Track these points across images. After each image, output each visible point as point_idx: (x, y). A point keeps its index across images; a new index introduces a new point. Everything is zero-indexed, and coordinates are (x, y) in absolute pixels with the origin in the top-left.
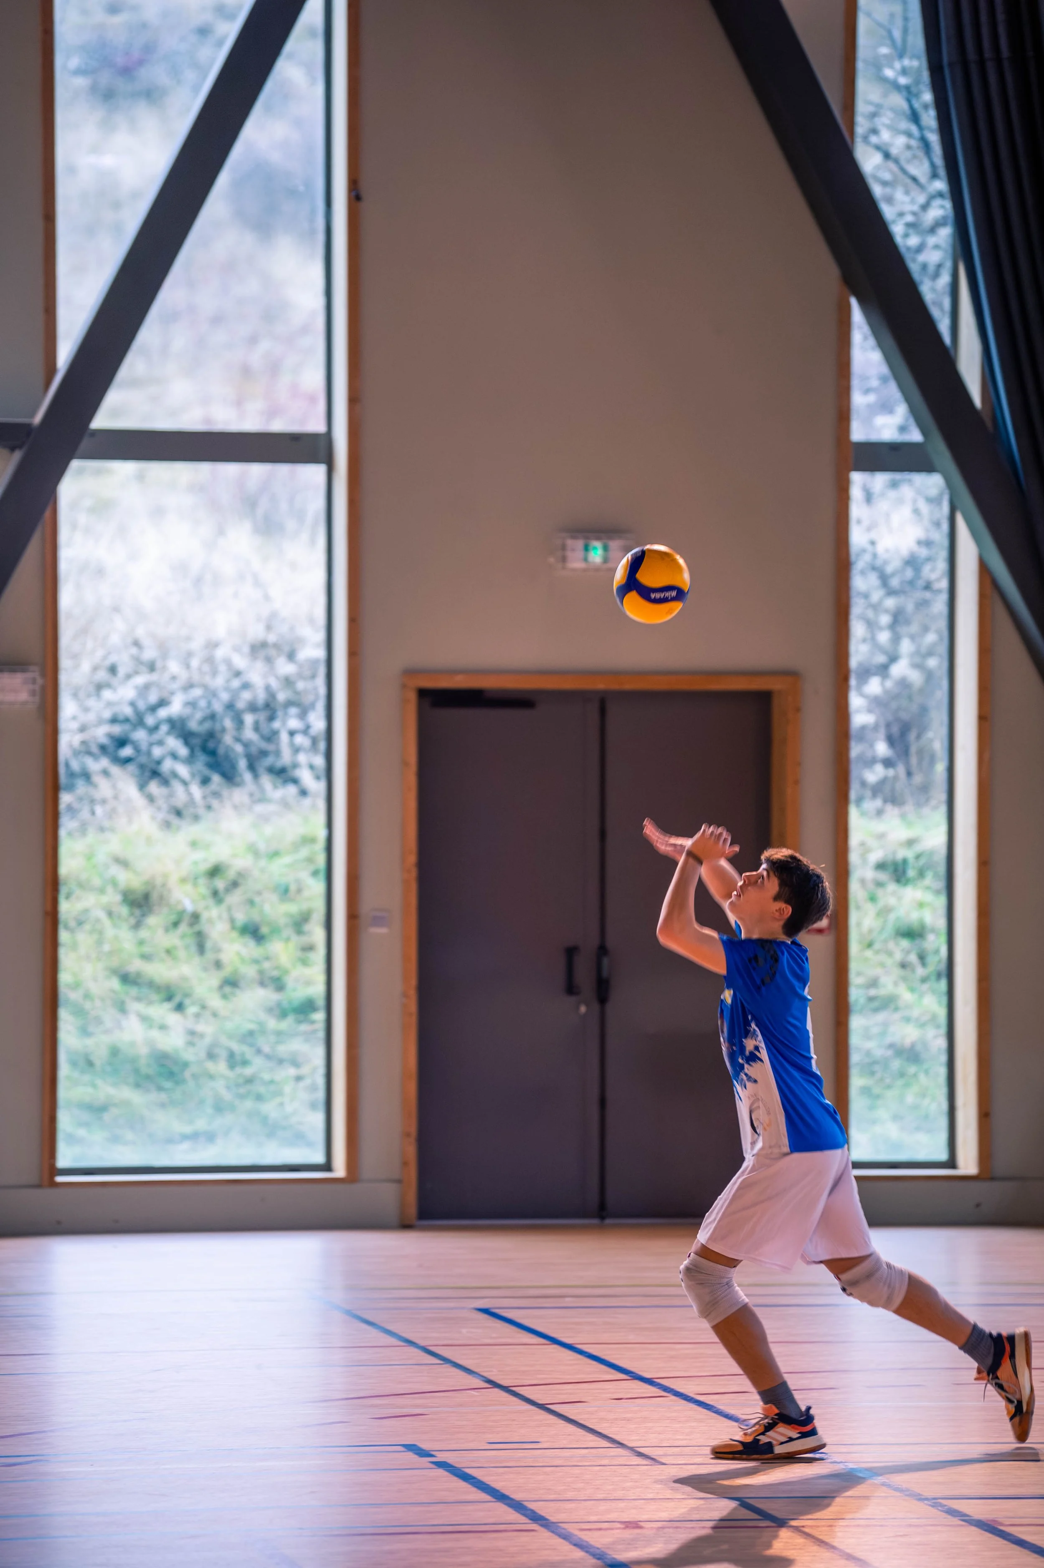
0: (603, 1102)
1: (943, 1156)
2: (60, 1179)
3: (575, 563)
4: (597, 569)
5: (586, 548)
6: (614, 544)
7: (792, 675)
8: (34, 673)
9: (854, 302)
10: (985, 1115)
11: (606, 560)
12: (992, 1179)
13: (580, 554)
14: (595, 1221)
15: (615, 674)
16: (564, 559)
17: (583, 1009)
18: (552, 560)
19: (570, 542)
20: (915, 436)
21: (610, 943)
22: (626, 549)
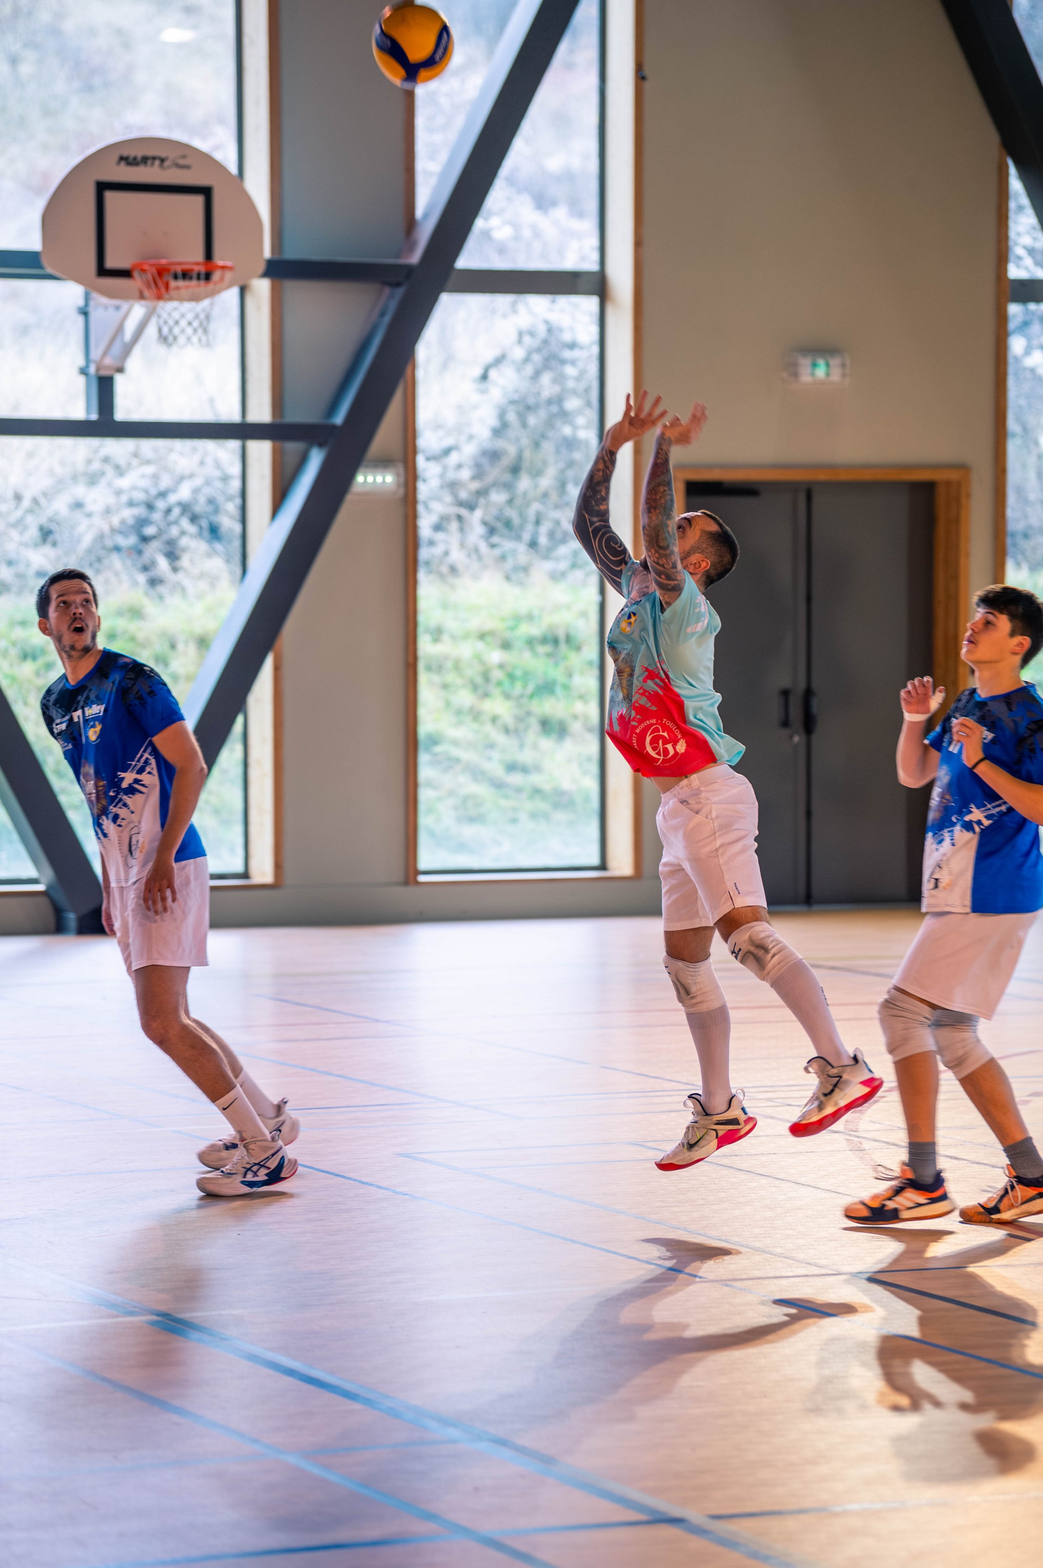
0: (809, 814)
2: (422, 878)
3: (805, 378)
4: (822, 383)
5: (814, 365)
6: (835, 361)
7: (964, 468)
8: (401, 470)
9: (1009, 163)
11: (828, 374)
13: (808, 370)
14: (803, 908)
15: (832, 467)
16: (796, 375)
17: (796, 739)
18: (785, 375)
19: (799, 360)
21: (815, 686)
22: (843, 365)
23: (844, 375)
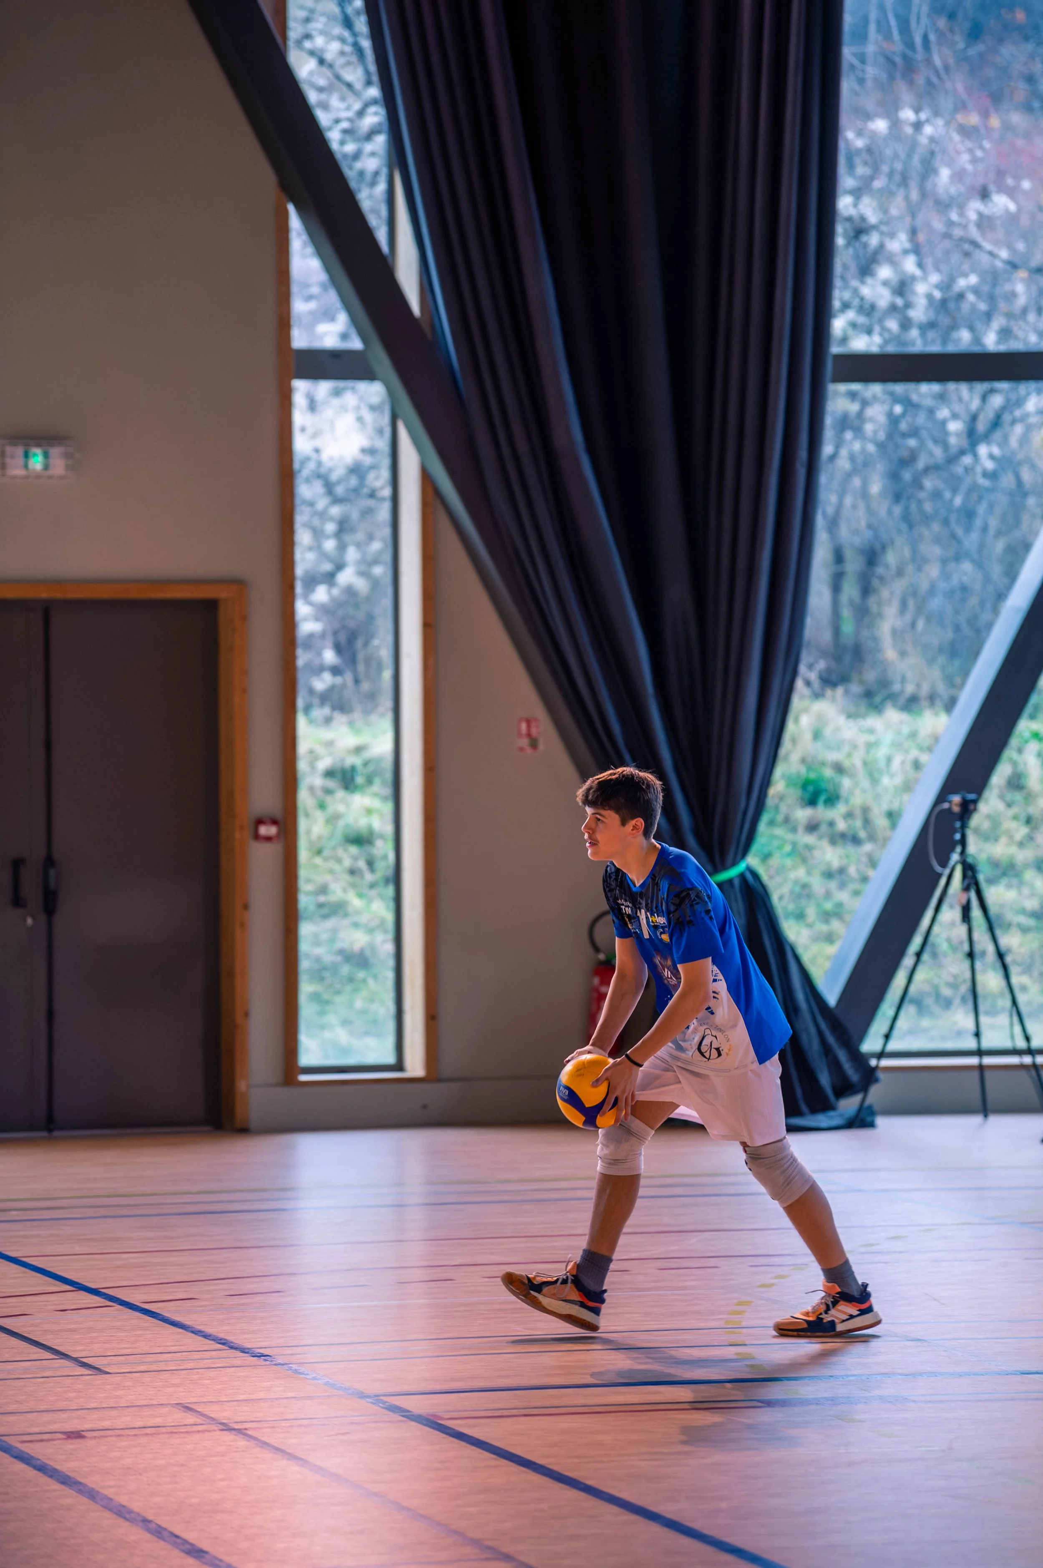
0: (50, 1015)
1: (390, 1058)
3: (16, 470)
4: (38, 476)
5: (26, 455)
6: (56, 451)
7: (239, 583)
9: (291, 208)
10: (432, 1018)
11: (46, 467)
12: (439, 1080)
13: (21, 461)
14: (45, 1134)
15: (59, 582)
16: (4, 466)
17: (30, 921)
19: (8, 449)
20: (356, 344)
21: (57, 855)
22: (67, 456)
23: (68, 468)
